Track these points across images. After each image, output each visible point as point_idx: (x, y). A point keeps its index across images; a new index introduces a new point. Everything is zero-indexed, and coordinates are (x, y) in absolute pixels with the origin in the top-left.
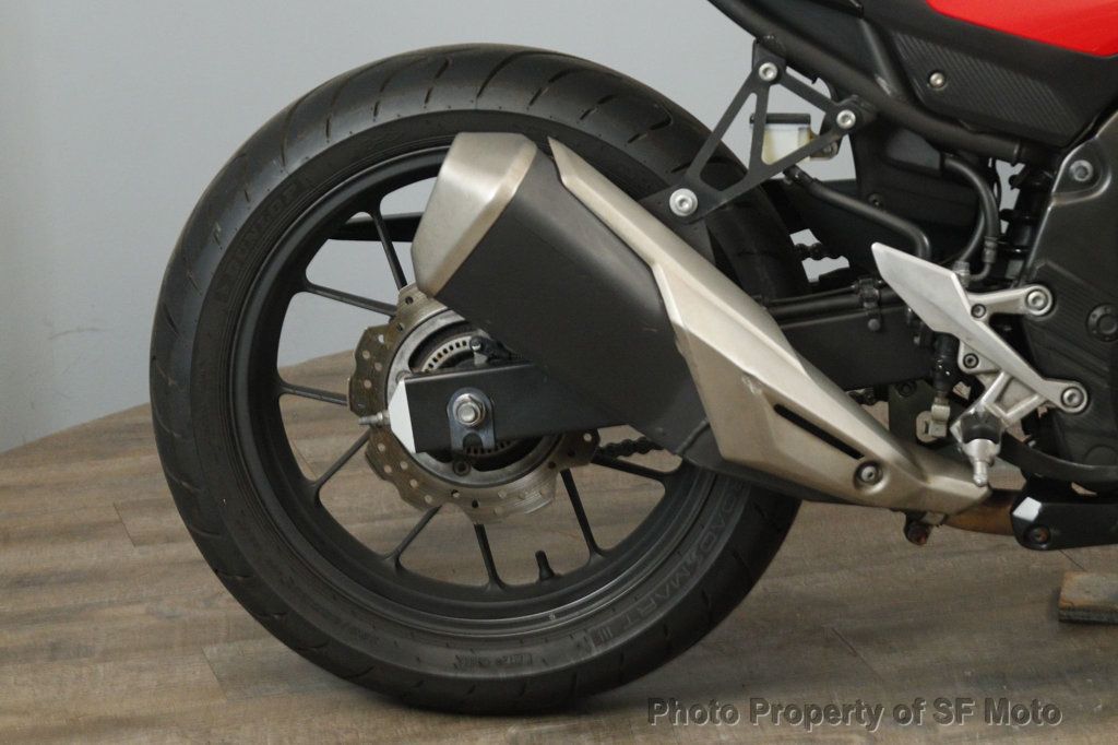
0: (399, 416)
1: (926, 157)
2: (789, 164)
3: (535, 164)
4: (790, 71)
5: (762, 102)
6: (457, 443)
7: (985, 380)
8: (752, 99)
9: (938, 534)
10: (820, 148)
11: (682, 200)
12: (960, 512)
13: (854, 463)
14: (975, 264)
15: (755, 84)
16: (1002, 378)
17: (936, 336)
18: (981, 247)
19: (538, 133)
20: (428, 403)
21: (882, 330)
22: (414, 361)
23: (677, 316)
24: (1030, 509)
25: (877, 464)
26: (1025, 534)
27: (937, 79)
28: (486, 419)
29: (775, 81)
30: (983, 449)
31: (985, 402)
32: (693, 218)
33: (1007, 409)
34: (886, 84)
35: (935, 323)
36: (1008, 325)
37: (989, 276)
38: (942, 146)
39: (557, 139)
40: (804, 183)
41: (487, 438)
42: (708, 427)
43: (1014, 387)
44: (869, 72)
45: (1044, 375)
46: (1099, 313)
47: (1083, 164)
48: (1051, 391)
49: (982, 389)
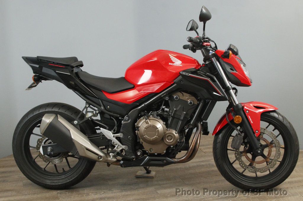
0: (41, 150)
1: (109, 117)
2: (91, 117)
3: (55, 118)
4: (91, 106)
5: (87, 110)
6: (49, 154)
7: (115, 145)
8: (85, 109)
9: (111, 166)
10: (95, 115)
11: (76, 122)
12: (113, 163)
13: (98, 156)
14: (114, 131)
15: (86, 107)
16: (117, 145)
17: (109, 140)
18: (115, 128)
19: (56, 113)
20: (45, 148)
21: (103, 139)
22: (45, 143)
23: (73, 137)
24: (122, 162)
25: (101, 156)
26: (121, 165)
27: (108, 107)
28: (52, 150)
29: (88, 107)
30: (112, 154)
31: (115, 148)
32: (77, 124)
33: (118, 149)
34: (102, 108)
35: (109, 138)
36: (117, 138)
37: (116, 132)
38: (110, 115)
39: (59, 114)
40: (92, 120)
41: (52, 153)
42: (78, 152)
43: (119, 146)
44: (100, 106)
45: (123, 145)
46: (129, 137)
47: (127, 118)
48: (124, 147)
49: (115, 147)
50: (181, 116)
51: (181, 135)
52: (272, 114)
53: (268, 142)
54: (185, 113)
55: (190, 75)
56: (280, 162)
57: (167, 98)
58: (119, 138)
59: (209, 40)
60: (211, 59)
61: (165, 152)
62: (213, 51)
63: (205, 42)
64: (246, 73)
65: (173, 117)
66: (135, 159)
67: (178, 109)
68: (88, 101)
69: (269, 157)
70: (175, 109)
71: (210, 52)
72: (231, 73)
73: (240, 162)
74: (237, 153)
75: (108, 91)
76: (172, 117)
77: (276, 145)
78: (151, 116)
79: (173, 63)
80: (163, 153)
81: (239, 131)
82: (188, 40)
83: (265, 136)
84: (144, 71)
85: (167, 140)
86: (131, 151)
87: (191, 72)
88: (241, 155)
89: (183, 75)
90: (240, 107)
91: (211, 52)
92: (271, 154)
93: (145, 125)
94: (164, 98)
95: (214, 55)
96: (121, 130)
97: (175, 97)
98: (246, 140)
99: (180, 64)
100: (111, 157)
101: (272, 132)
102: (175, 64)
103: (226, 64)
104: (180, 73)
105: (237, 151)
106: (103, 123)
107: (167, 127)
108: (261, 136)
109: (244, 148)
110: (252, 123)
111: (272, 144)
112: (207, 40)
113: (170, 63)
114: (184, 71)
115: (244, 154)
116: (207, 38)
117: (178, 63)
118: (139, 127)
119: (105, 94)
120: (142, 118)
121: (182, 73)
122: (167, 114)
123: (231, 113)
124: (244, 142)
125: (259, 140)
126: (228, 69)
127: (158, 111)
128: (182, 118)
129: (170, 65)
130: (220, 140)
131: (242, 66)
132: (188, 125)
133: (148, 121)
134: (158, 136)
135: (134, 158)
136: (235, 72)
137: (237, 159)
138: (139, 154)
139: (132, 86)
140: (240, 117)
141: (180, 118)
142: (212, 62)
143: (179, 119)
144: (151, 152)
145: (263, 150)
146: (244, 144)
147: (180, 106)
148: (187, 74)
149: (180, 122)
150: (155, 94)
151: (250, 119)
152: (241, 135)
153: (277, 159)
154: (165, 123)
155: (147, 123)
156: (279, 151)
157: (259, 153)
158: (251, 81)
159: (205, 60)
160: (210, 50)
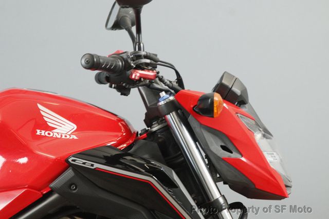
55: (96, 165)
59: (154, 62)
60: (165, 116)
62: (171, 94)
63: (139, 67)
64: (269, 159)
71: (160, 97)
72: (224, 160)
79: (51, 129)
82: (83, 62)
87: (106, 158)
89: (76, 168)
91: (165, 98)
95: (173, 106)
99: (72, 134)
102: (54, 134)
103: (209, 131)
104: (67, 161)
112: (148, 61)
113: (41, 129)
114: (83, 155)
116: (146, 57)
117: (64, 128)
121: (74, 161)
126: (215, 147)
129: (41, 137)
131: (258, 137)
136: (235, 155)
142: (168, 128)
148: (88, 164)
158: (289, 184)
159: (149, 121)
160: (161, 90)
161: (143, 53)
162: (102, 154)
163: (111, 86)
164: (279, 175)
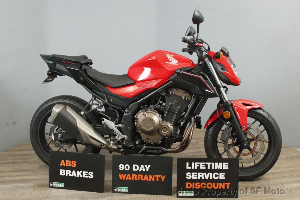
0: (53, 136)
1: (112, 109)
2: (96, 109)
3: (64, 108)
4: (97, 99)
5: (93, 102)
6: (59, 140)
7: (117, 135)
8: (91, 102)
9: (113, 152)
10: (100, 107)
11: (82, 113)
13: (101, 144)
14: (116, 122)
15: (92, 100)
17: (111, 130)
19: (66, 104)
20: (56, 135)
21: (106, 128)
22: (56, 130)
23: (78, 126)
25: (103, 144)
26: (122, 153)
28: (61, 137)
29: (94, 100)
30: (112, 142)
32: (84, 115)
33: (119, 138)
34: (106, 101)
35: (111, 128)
36: (119, 128)
37: (118, 122)
38: (113, 108)
39: (68, 105)
40: (98, 111)
41: (62, 140)
42: (83, 139)
43: (120, 135)
44: (105, 99)
45: (123, 134)
46: (129, 127)
47: (128, 110)
48: (124, 136)
49: (116, 136)
50: (176, 110)
51: (175, 128)
52: (258, 111)
53: (254, 136)
54: (179, 107)
55: (184, 72)
56: (264, 155)
57: (164, 94)
58: (120, 128)
59: (202, 42)
60: (204, 59)
61: (160, 142)
62: (206, 53)
63: (198, 43)
64: (235, 73)
65: (169, 111)
66: (134, 148)
67: (173, 104)
68: (94, 94)
69: (255, 150)
70: (170, 104)
71: (203, 53)
72: (222, 72)
73: (228, 153)
74: (225, 145)
75: (111, 86)
76: (167, 110)
77: (261, 140)
78: (149, 109)
79: (170, 62)
80: (159, 143)
81: (228, 125)
82: (182, 40)
83: (251, 131)
84: (144, 69)
85: (163, 132)
86: (130, 140)
87: (186, 70)
88: (230, 147)
89: (178, 73)
90: (229, 103)
91: (205, 53)
92: (256, 147)
93: (143, 117)
94: (161, 93)
95: (207, 56)
96: (122, 121)
97: (171, 93)
98: (234, 134)
99: (177, 63)
100: (112, 145)
101: (258, 127)
102: (171, 63)
103: (218, 64)
104: (175, 71)
105: (226, 144)
106: (107, 115)
107: (163, 120)
108: (248, 131)
109: (232, 141)
110: (240, 118)
111: (258, 138)
112: (201, 41)
113: (167, 62)
114: (179, 69)
115: (232, 146)
116: (200, 40)
117: (174, 62)
118: (137, 119)
119: (109, 88)
120: (140, 111)
121: (177, 71)
122: (163, 108)
123: (222, 109)
124: (232, 136)
125: (246, 134)
126: (219, 68)
127: (155, 105)
128: (176, 112)
129: (167, 64)
130: (210, 133)
131: (232, 66)
132: (182, 119)
133: (145, 114)
134: (154, 128)
135: (132, 147)
136: (225, 71)
137: (226, 151)
138: (137, 143)
139: (133, 82)
140: (229, 112)
141: (175, 111)
142: (205, 63)
143: (174, 113)
144: (148, 141)
145: (249, 143)
146: (232, 137)
147: (175, 101)
148: (181, 72)
149: (175, 116)
150: (153, 89)
151: (238, 115)
152: (229, 129)
153: (262, 152)
154: (161, 116)
155: (145, 115)
156: (263, 144)
157: (245, 146)
158: (241, 81)
159: (199, 61)
160: (203, 51)
161: (199, 39)
162: (185, 69)
163: (187, 52)
164: (238, 78)
